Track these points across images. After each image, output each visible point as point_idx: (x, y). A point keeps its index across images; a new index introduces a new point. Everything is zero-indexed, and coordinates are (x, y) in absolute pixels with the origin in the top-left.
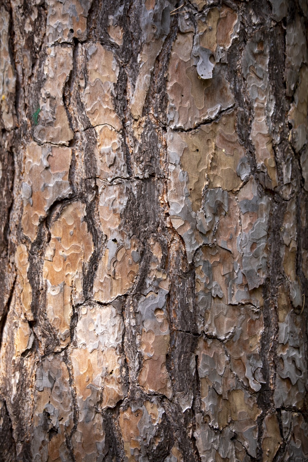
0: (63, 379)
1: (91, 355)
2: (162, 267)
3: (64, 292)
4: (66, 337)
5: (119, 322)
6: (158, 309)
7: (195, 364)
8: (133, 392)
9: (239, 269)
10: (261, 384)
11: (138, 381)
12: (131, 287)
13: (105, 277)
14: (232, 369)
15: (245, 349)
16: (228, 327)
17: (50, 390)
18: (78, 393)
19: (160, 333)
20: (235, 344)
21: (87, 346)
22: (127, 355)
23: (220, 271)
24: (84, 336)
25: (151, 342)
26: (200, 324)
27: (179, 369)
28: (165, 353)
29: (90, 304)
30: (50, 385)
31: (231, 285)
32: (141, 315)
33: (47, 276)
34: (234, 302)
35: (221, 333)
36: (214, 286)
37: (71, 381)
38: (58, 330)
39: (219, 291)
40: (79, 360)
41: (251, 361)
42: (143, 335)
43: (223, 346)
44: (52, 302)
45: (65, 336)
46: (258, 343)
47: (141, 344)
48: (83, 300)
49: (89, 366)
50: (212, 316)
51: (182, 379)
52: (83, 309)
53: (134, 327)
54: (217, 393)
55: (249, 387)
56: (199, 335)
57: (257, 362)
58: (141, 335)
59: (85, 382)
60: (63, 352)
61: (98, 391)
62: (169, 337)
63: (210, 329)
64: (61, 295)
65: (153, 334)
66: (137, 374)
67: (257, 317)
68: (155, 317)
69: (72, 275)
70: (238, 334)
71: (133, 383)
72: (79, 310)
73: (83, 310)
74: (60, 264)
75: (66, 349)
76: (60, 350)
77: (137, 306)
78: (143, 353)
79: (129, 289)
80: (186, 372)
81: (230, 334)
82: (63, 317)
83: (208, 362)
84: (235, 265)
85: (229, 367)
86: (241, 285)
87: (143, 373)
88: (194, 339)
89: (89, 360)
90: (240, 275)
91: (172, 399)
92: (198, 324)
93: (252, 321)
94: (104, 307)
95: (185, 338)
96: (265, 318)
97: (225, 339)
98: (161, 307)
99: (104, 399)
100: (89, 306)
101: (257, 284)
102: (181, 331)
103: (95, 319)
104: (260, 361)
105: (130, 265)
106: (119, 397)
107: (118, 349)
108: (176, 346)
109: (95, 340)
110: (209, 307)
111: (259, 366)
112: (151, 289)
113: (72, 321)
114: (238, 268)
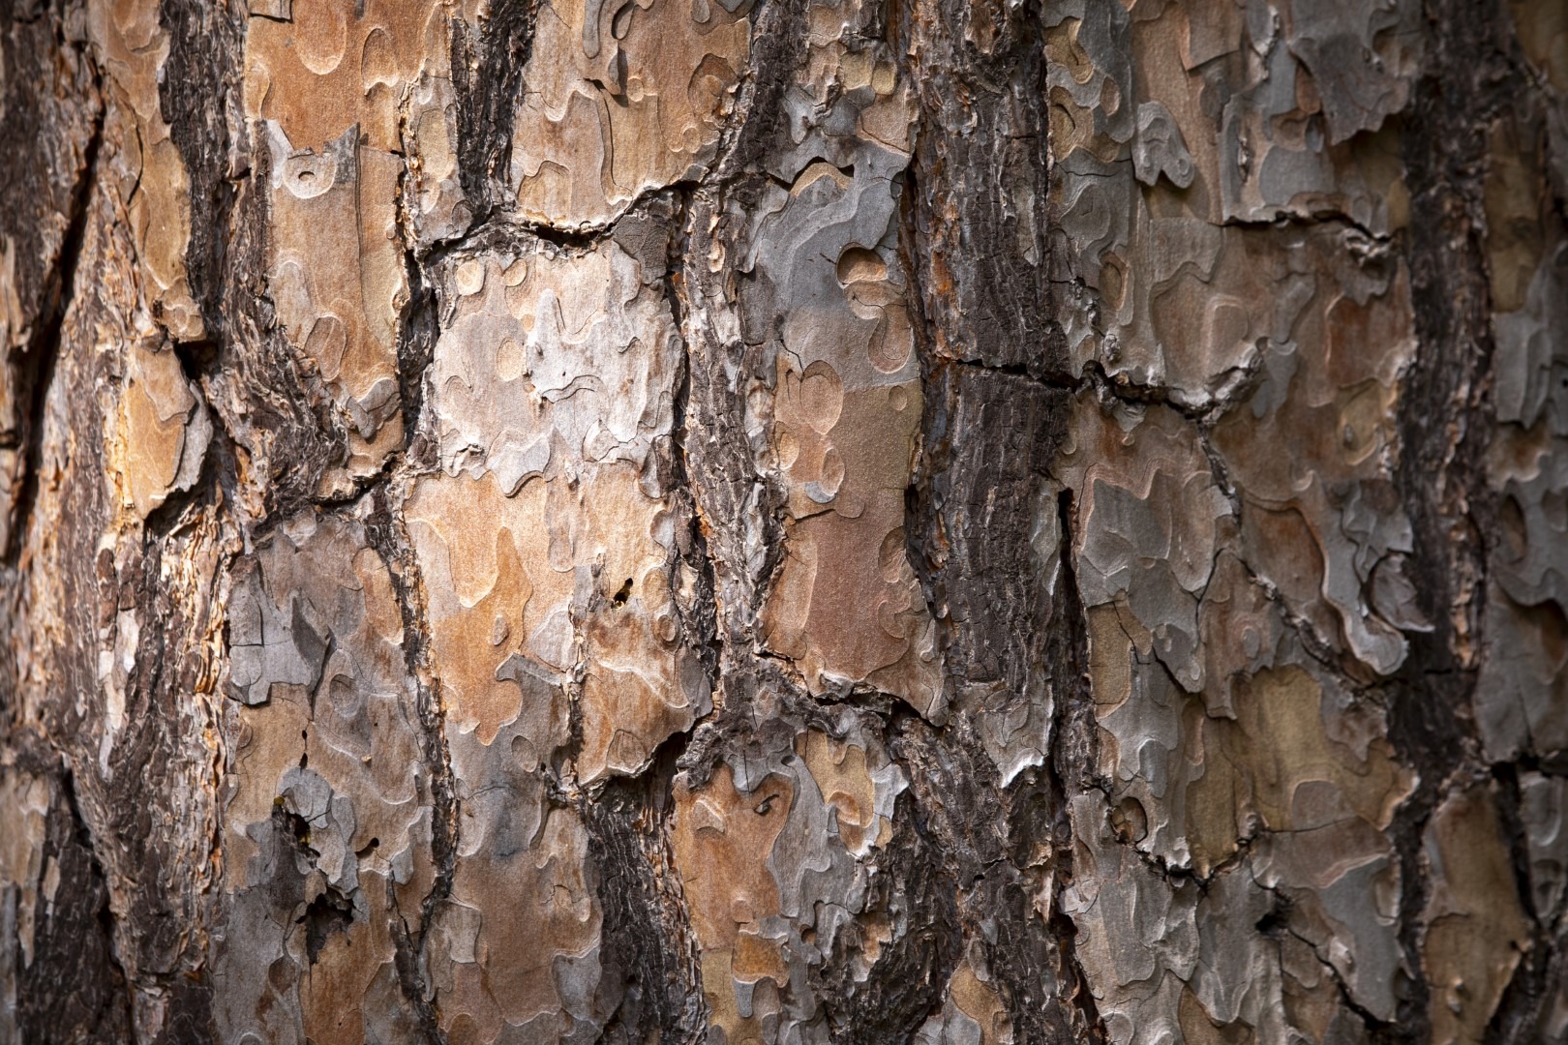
0: (372, 636)
1: (512, 505)
2: (868, 32)
3: (358, 183)
4: (377, 418)
5: (655, 327)
6: (854, 254)
7: (1056, 533)
8: (739, 690)
9: (1278, 34)
10: (1408, 634)
11: (765, 632)
12: (712, 142)
13: (575, 96)
14: (1254, 561)
15: (1317, 457)
16: (1225, 346)
17: (302, 699)
18: (451, 708)
19: (870, 376)
20: (1266, 432)
21: (493, 463)
22: (704, 499)
23: (1174, 49)
24: (475, 409)
25: (827, 423)
26: (1079, 325)
27: (973, 563)
28: (899, 478)
29: (500, 243)
30: (304, 674)
31: (1235, 122)
32: (770, 288)
33: (266, 101)
34: (1255, 210)
35: (1191, 374)
36: (1143, 126)
37: (413, 647)
38: (335, 384)
39: (1172, 151)
40: (454, 534)
41: (1350, 517)
42: (781, 392)
43: (1200, 441)
44: (300, 235)
45: (375, 411)
46: (1385, 425)
47: (771, 436)
48: (459, 219)
49: (505, 568)
50: (1138, 284)
51: (993, 616)
52: (462, 267)
53: (732, 349)
54: (1180, 688)
55: (1347, 653)
56: (1076, 384)
57: (1380, 522)
58: (772, 391)
59: (485, 651)
60: (368, 498)
61: (557, 693)
62: (917, 395)
63: (1131, 351)
64: (344, 199)
65: (836, 381)
66: (758, 593)
67: (1378, 287)
68: (842, 294)
69: (397, 91)
70: (1279, 376)
71: (739, 641)
72: (440, 278)
73: (466, 276)
74: (332, 33)
75: (381, 480)
76: (349, 489)
77: (745, 239)
78: (787, 484)
79: (699, 156)
80: (1014, 579)
81: (1238, 376)
82: (359, 316)
83: (1128, 527)
84: (1252, 15)
85: (1234, 548)
86: (1288, 121)
87: (788, 589)
88: (1050, 405)
89: (505, 536)
90: (1283, 67)
91: (939, 717)
92: (1068, 329)
93: (1350, 310)
94: (575, 254)
95: (1000, 400)
96: (1416, 292)
97: (1213, 404)
98: (869, 244)
99: (591, 732)
100: (492, 252)
101: (1372, 113)
102: (977, 363)
103: (530, 319)
104: (1400, 517)
105: (704, 27)
106: (666, 716)
107: (654, 468)
108: (956, 442)
109: (530, 428)
110: (1121, 239)
111: (1397, 545)
112: (814, 149)
113: (406, 335)
114: (1271, 27)
